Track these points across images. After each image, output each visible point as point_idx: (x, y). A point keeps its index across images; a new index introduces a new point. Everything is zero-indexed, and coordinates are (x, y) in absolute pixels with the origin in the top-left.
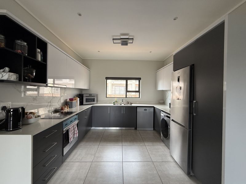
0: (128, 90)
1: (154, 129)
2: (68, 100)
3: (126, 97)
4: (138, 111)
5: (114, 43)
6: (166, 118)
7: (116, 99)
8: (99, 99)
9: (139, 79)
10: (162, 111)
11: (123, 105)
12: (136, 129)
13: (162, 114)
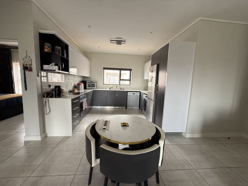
0: (121, 79)
1: (140, 108)
2: (76, 85)
3: (120, 84)
4: (128, 94)
5: (111, 43)
6: (146, 98)
7: (111, 86)
8: (98, 86)
9: (130, 70)
10: (145, 94)
11: (116, 90)
12: (126, 108)
13: (144, 96)
